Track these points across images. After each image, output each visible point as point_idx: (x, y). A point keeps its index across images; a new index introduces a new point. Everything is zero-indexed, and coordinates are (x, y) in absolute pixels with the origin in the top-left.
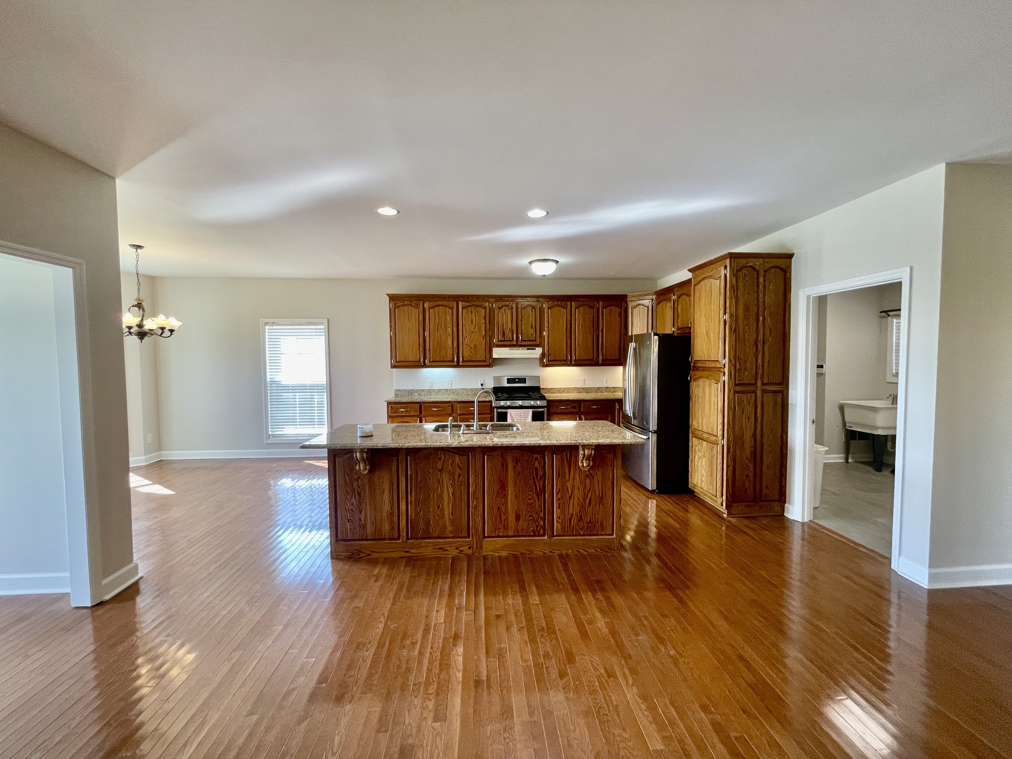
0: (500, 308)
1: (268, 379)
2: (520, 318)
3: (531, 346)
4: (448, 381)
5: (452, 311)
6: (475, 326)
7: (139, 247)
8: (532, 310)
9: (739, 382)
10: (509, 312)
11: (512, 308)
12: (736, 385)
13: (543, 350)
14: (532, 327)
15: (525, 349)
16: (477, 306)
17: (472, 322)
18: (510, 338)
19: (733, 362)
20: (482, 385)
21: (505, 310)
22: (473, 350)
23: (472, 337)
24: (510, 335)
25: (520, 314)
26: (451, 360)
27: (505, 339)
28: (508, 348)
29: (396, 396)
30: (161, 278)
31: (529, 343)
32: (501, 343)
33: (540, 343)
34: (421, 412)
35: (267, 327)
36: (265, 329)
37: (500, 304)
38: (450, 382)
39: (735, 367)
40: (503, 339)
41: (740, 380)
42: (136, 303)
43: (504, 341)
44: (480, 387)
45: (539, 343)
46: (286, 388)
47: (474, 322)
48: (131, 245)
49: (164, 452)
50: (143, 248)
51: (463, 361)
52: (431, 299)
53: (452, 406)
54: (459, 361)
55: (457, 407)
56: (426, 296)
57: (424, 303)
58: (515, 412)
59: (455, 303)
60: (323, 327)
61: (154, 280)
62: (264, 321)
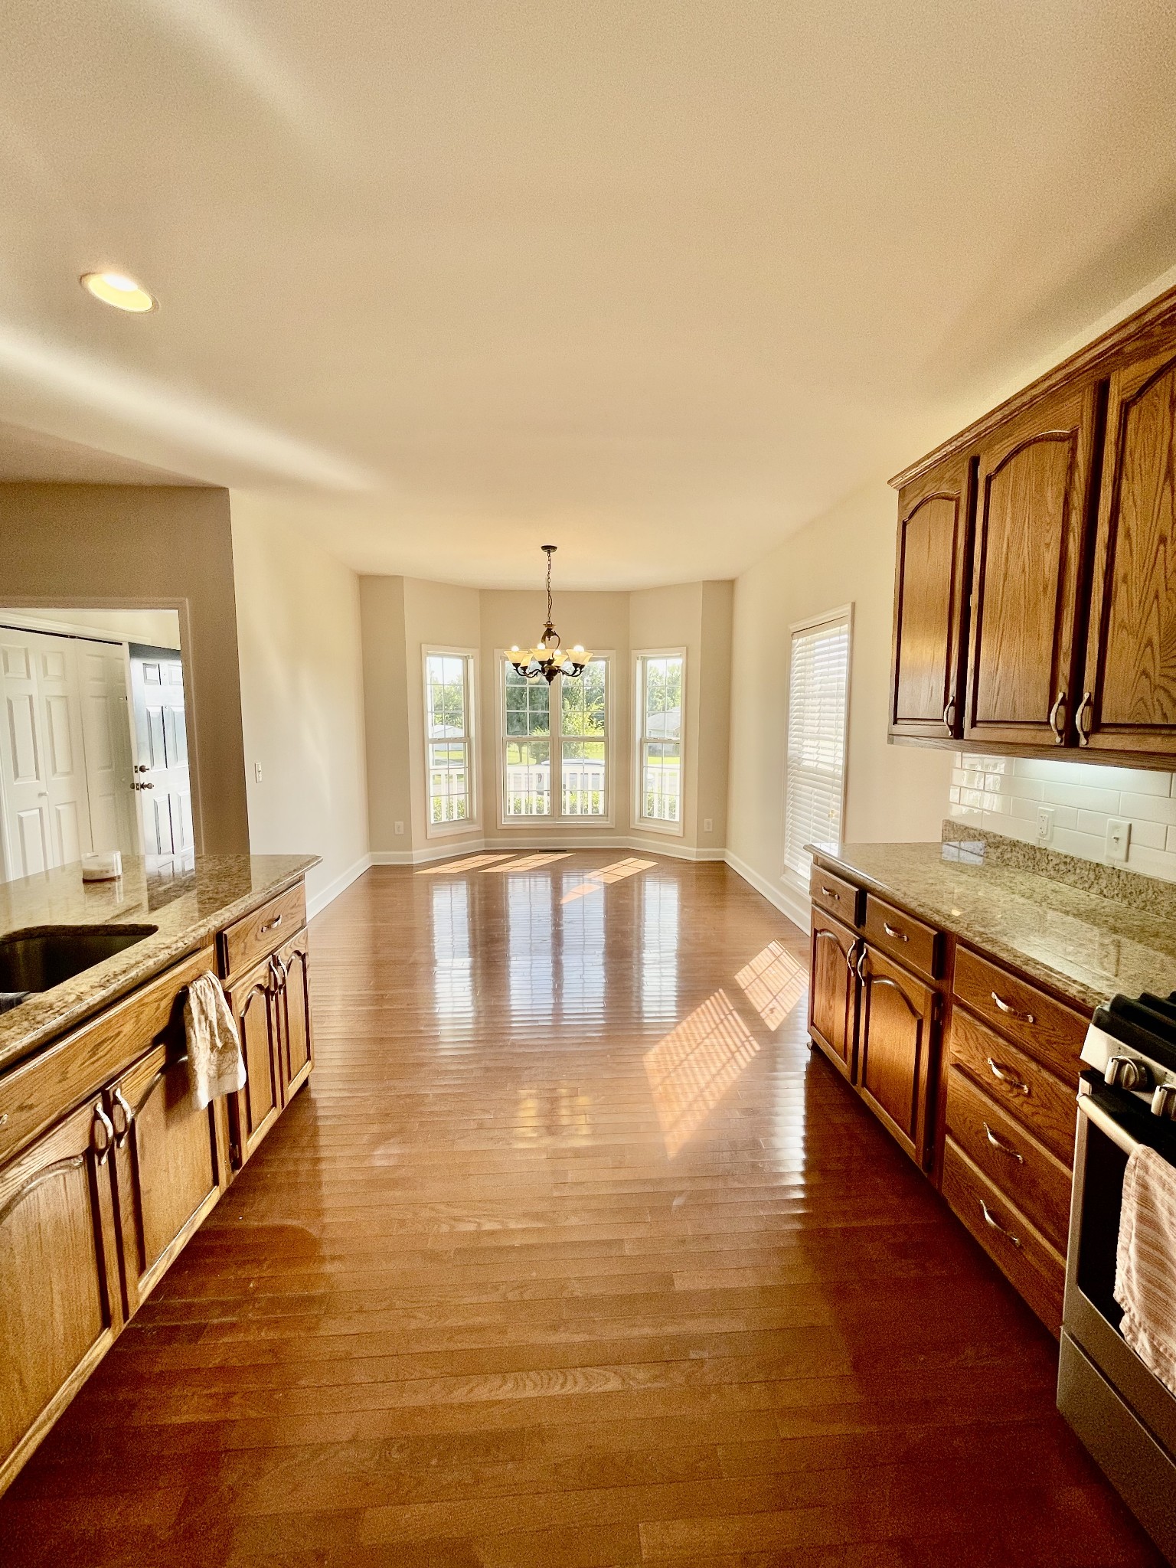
1: (790, 752)
7: (549, 549)
35: (794, 642)
36: (792, 646)
48: (544, 548)
49: (726, 850)
50: (554, 548)
51: (1097, 726)
52: (998, 432)
53: (940, 942)
54: (1075, 723)
55: (955, 956)
56: (982, 427)
57: (976, 462)
59: (1090, 398)
60: (847, 626)
61: (731, 584)
62: (793, 628)
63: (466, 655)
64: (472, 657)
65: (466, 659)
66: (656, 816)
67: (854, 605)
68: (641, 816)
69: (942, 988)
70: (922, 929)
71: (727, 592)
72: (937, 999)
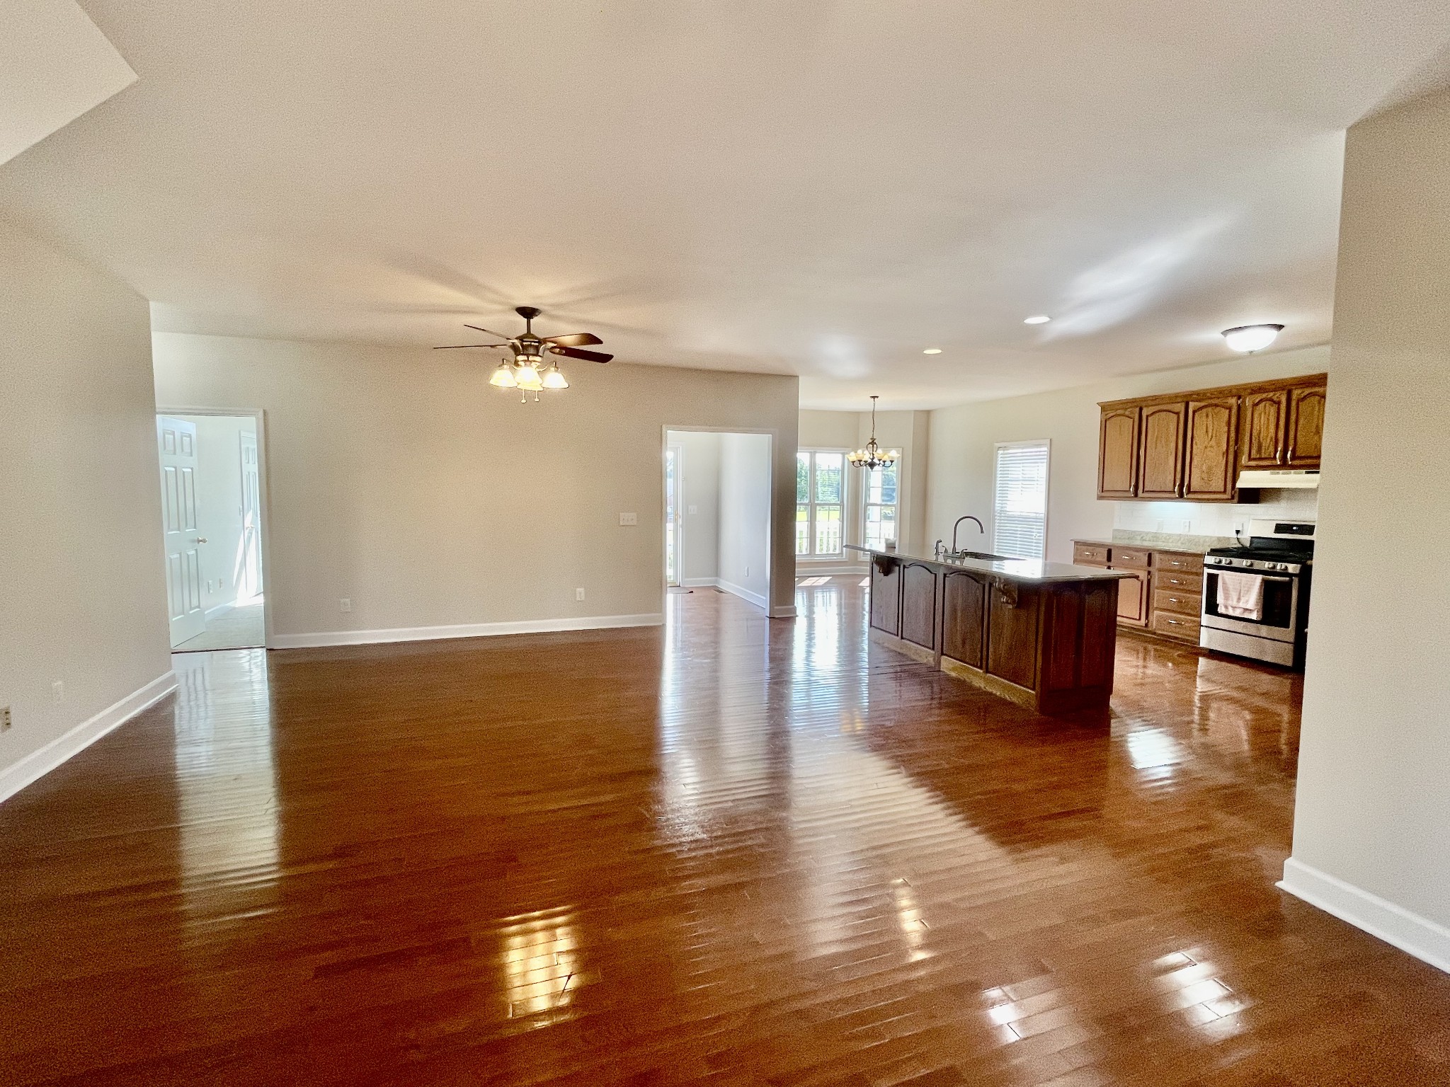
0: (1256, 405)
1: (997, 508)
2: (1292, 418)
3: (1314, 468)
4: (1184, 523)
5: (1178, 418)
6: (1212, 437)
7: (874, 397)
10: (1273, 410)
11: (1279, 403)
15: (1302, 473)
16: (1216, 406)
17: (1207, 432)
18: (1270, 453)
20: (1238, 532)
21: (1265, 406)
22: (1205, 476)
23: (1205, 455)
24: (1272, 449)
25: (1292, 413)
26: (1171, 490)
27: (1260, 454)
28: (1268, 471)
29: (1114, 538)
30: (935, 410)
32: (1253, 463)
34: (1109, 559)
35: (1000, 452)
36: (998, 454)
37: (1258, 398)
38: (1187, 524)
40: (1258, 456)
42: (871, 441)
43: (1260, 459)
44: (1234, 535)
46: (1012, 519)
47: (1210, 431)
48: (872, 397)
50: (877, 397)
51: (1189, 492)
52: (1150, 403)
53: (1150, 556)
54: (1183, 491)
55: (1156, 557)
56: (1145, 399)
57: (1141, 409)
58: (1232, 575)
59: (1183, 404)
60: (1045, 449)
61: (928, 412)
62: (998, 445)
67: (1051, 440)
69: (1150, 569)
70: (1141, 554)
71: (925, 418)
72: (1149, 573)
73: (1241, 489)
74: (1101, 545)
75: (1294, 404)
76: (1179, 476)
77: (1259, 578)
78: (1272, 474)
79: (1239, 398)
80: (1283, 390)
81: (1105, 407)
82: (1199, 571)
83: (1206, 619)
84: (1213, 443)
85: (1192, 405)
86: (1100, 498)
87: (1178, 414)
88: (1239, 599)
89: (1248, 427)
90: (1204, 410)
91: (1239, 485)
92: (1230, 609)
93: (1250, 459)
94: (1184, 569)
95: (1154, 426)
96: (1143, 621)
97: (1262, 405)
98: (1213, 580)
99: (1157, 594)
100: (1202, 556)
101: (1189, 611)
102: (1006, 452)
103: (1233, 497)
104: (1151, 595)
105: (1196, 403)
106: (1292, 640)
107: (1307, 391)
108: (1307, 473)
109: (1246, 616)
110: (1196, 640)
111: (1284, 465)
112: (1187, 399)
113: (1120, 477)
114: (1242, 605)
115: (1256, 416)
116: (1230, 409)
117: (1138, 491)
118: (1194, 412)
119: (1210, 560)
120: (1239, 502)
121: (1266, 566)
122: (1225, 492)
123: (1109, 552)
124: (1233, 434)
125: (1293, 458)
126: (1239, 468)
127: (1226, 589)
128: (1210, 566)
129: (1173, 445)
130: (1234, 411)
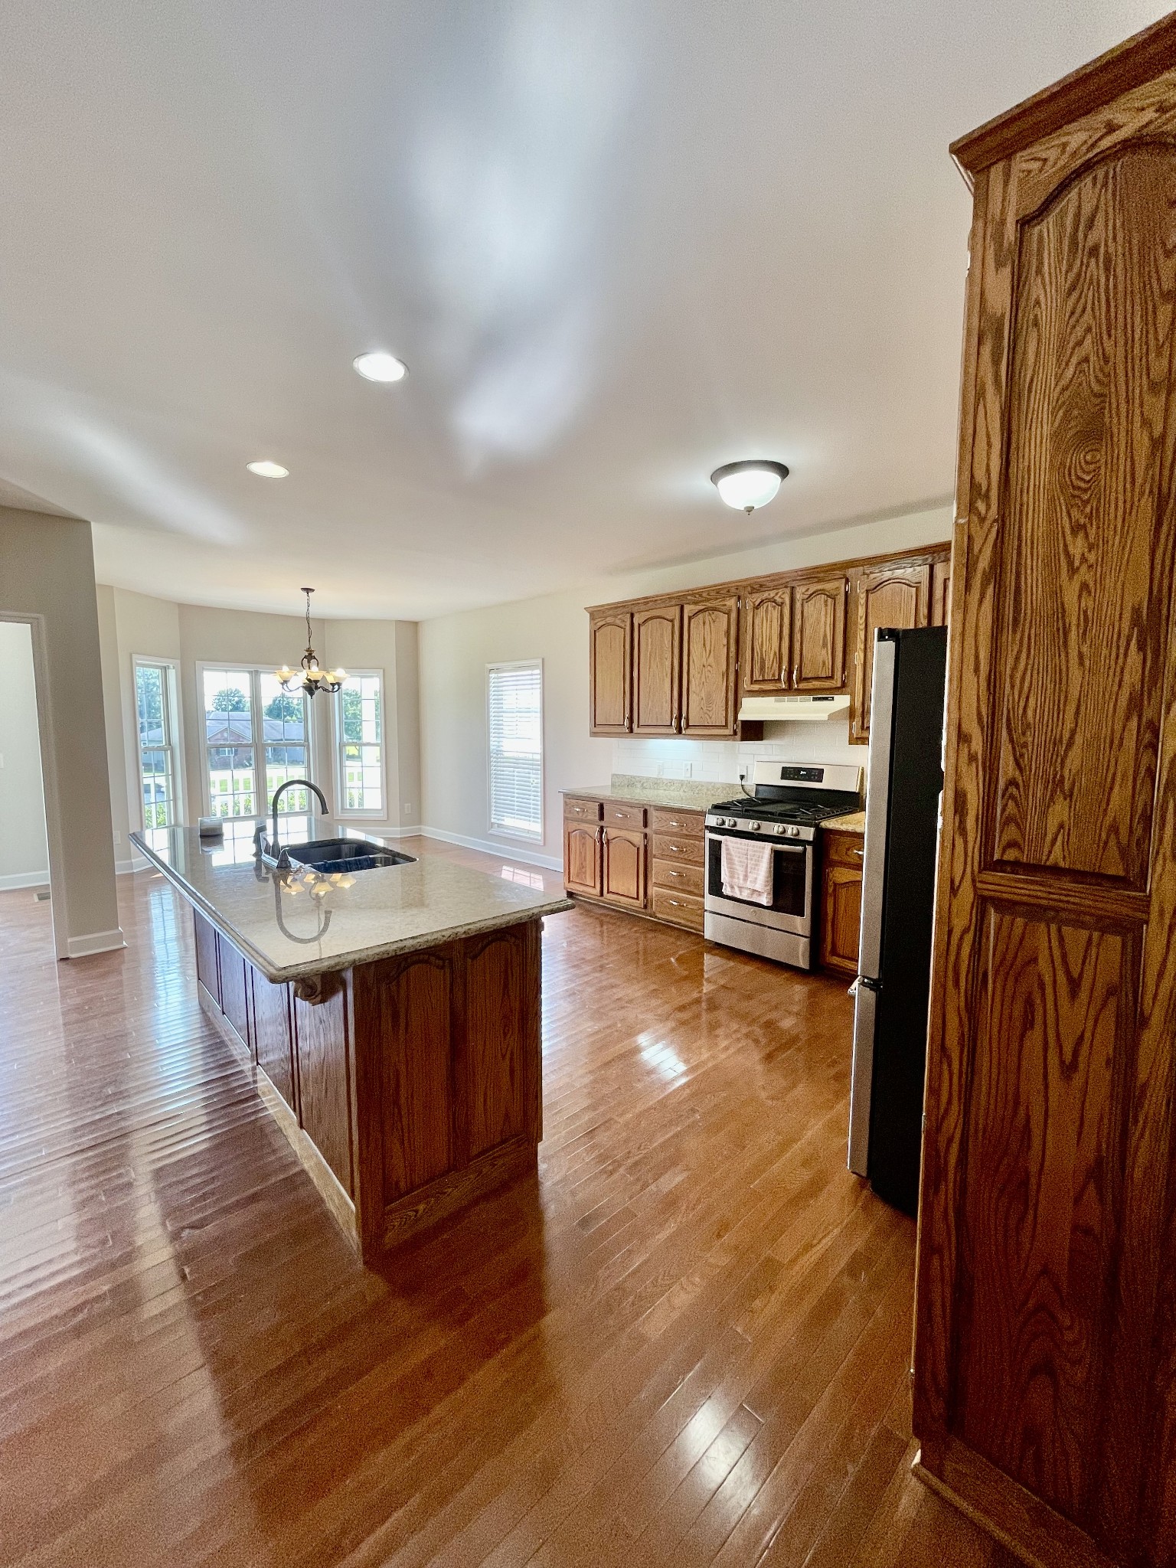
0: (757, 607)
1: (492, 748)
2: (798, 624)
3: (822, 694)
4: (686, 765)
5: (673, 626)
6: (710, 652)
7: (308, 590)
8: (826, 601)
9: (1011, 855)
10: (776, 614)
11: (781, 605)
12: (989, 864)
13: (853, 700)
14: (825, 645)
15: (809, 700)
16: (714, 609)
17: (704, 645)
18: (774, 675)
19: (977, 745)
20: (742, 777)
21: (767, 609)
22: (704, 704)
23: (703, 676)
24: (775, 669)
25: (798, 616)
26: (668, 724)
27: (763, 676)
28: (773, 698)
29: (613, 785)
30: (423, 621)
31: (816, 684)
32: (756, 687)
33: (844, 685)
34: (601, 817)
35: (493, 675)
36: (489, 678)
37: (757, 598)
38: (689, 767)
39: (990, 767)
40: (761, 679)
41: (1012, 844)
42: (307, 654)
43: (764, 682)
44: (738, 781)
45: (839, 685)
46: (507, 761)
47: (708, 644)
48: (303, 589)
49: (422, 827)
50: (313, 590)
51: (688, 726)
52: (643, 607)
53: (645, 812)
54: (681, 725)
55: (653, 815)
56: (635, 602)
57: (632, 616)
58: (736, 843)
59: (677, 609)
60: (538, 671)
61: (415, 624)
62: (490, 666)
63: (165, 665)
64: (174, 668)
65: (165, 669)
66: (356, 806)
67: (543, 659)
68: (342, 809)
69: (647, 831)
70: (636, 810)
71: (411, 630)
72: (646, 836)
73: (744, 723)
74: (592, 799)
75: (798, 605)
76: (676, 705)
77: (767, 847)
78: (776, 701)
79: (739, 598)
80: (786, 587)
81: (595, 613)
82: (700, 834)
83: (710, 901)
84: (711, 660)
85: (688, 610)
86: (594, 734)
87: (672, 621)
88: (746, 877)
89: (749, 638)
90: (701, 616)
91: (742, 717)
92: (737, 889)
93: (753, 682)
94: (685, 832)
95: (646, 634)
96: (641, 902)
97: (763, 609)
98: (716, 846)
99: (656, 863)
100: (703, 814)
101: (691, 889)
102: (500, 675)
103: (735, 733)
104: (649, 865)
105: (692, 607)
106: (807, 934)
107: (813, 588)
108: (815, 699)
109: (754, 899)
110: (700, 928)
111: (790, 690)
112: (680, 600)
113: (614, 708)
114: (749, 885)
115: (757, 621)
116: (728, 614)
117: (632, 725)
118: (690, 618)
119: (712, 820)
120: (742, 740)
121: (776, 828)
122: (726, 726)
123: (601, 807)
124: (733, 649)
125: (801, 679)
126: (741, 692)
127: (730, 861)
128: (712, 829)
129: (668, 663)
130: (734, 615)
